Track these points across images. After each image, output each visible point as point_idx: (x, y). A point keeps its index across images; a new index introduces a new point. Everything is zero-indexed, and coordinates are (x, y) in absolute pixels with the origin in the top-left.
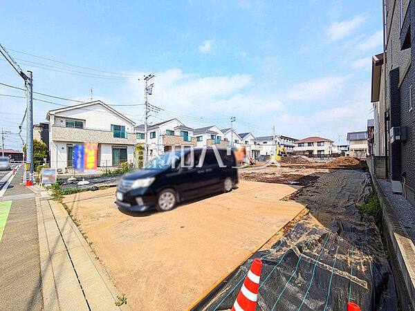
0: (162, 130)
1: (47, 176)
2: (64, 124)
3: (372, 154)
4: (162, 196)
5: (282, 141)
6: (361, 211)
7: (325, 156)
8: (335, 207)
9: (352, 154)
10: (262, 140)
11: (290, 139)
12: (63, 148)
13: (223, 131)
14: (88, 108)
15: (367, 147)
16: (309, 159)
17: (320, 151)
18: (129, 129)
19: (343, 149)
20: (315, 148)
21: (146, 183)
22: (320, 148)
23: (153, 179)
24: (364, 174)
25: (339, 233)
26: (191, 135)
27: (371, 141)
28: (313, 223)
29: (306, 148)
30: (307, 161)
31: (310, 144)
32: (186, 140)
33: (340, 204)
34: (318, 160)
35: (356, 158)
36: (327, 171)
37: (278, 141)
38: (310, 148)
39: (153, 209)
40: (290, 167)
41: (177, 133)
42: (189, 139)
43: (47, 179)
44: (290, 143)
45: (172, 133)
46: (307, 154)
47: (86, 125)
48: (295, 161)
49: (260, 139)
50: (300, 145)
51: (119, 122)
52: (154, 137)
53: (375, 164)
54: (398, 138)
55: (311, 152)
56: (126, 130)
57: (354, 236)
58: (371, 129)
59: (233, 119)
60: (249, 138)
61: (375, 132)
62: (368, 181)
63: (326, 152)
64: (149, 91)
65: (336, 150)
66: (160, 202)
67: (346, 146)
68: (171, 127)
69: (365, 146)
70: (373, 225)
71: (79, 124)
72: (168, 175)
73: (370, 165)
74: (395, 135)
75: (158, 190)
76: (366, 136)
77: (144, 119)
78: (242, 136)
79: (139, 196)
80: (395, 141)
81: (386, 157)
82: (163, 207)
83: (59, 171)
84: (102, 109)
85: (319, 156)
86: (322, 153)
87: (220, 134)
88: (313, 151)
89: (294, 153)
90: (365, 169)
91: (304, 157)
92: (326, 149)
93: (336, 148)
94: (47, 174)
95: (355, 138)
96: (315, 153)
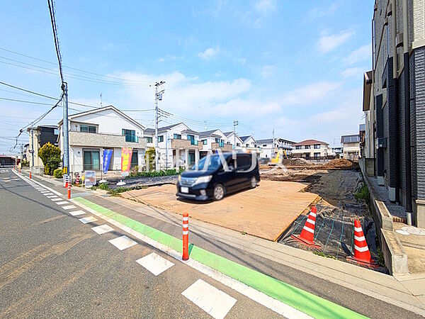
0: (170, 134)
1: (89, 178)
2: (79, 129)
3: (363, 156)
4: (216, 189)
5: (281, 144)
6: (356, 197)
7: (322, 158)
8: (338, 196)
9: (346, 156)
10: (262, 143)
11: (288, 142)
12: (79, 153)
13: (226, 134)
14: (101, 113)
15: (359, 149)
16: (307, 161)
17: (317, 153)
18: (139, 133)
19: (337, 151)
20: (312, 151)
21: (206, 179)
22: (317, 151)
23: (211, 176)
24: (357, 174)
25: (344, 208)
26: (197, 139)
27: (363, 145)
28: (326, 204)
29: (303, 150)
30: (305, 163)
31: (307, 147)
32: (193, 144)
33: (342, 194)
34: (315, 162)
35: (350, 160)
36: (326, 171)
37: (277, 144)
38: (307, 151)
39: (211, 199)
40: (293, 169)
41: (184, 137)
42: (196, 143)
43: (89, 180)
44: (288, 146)
45: (179, 136)
46: (305, 156)
47: (100, 130)
48: (294, 163)
49: (260, 142)
50: (298, 147)
51: (130, 127)
52: (162, 141)
53: (366, 165)
54: (381, 146)
55: (308, 154)
56: (136, 134)
57: (353, 209)
58: (362, 133)
59: (236, 123)
60: (249, 141)
61: (366, 136)
62: (360, 178)
63: (322, 155)
64: (159, 97)
65: (331, 153)
66: (215, 194)
67: (340, 149)
68: (178, 130)
69: (357, 148)
70: (365, 204)
71: (92, 129)
72: (219, 174)
73: (362, 166)
74: (379, 143)
75: (214, 185)
76: (358, 139)
77: (155, 124)
78: (244, 139)
79: (202, 189)
80: (379, 148)
81: (375, 159)
82: (217, 197)
83: (77, 175)
84: (113, 114)
85: (315, 158)
86: (318, 155)
87: (224, 138)
88: (309, 153)
89: (292, 156)
90: (358, 169)
91: (302, 159)
92: (322, 151)
93: (331, 150)
94: (89, 176)
95: (348, 141)
96: (312, 155)
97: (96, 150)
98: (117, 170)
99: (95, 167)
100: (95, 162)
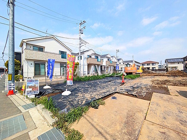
0: (85, 55)
7: (156, 70)
10: (126, 62)
12: (32, 64)
20: (151, 66)
22: (153, 66)
29: (146, 66)
31: (148, 64)
32: (98, 61)
38: (148, 66)
41: (93, 57)
45: (90, 57)
47: (46, 50)
50: (143, 64)
51: (64, 50)
52: (81, 59)
55: (148, 68)
60: (121, 61)
71: (41, 49)
84: (54, 41)
86: (154, 69)
87: (111, 59)
92: (157, 67)
94: (30, 85)
95: (170, 62)
96: (151, 69)
97: (43, 63)
98: (56, 76)
99: (42, 74)
100: (42, 70)
